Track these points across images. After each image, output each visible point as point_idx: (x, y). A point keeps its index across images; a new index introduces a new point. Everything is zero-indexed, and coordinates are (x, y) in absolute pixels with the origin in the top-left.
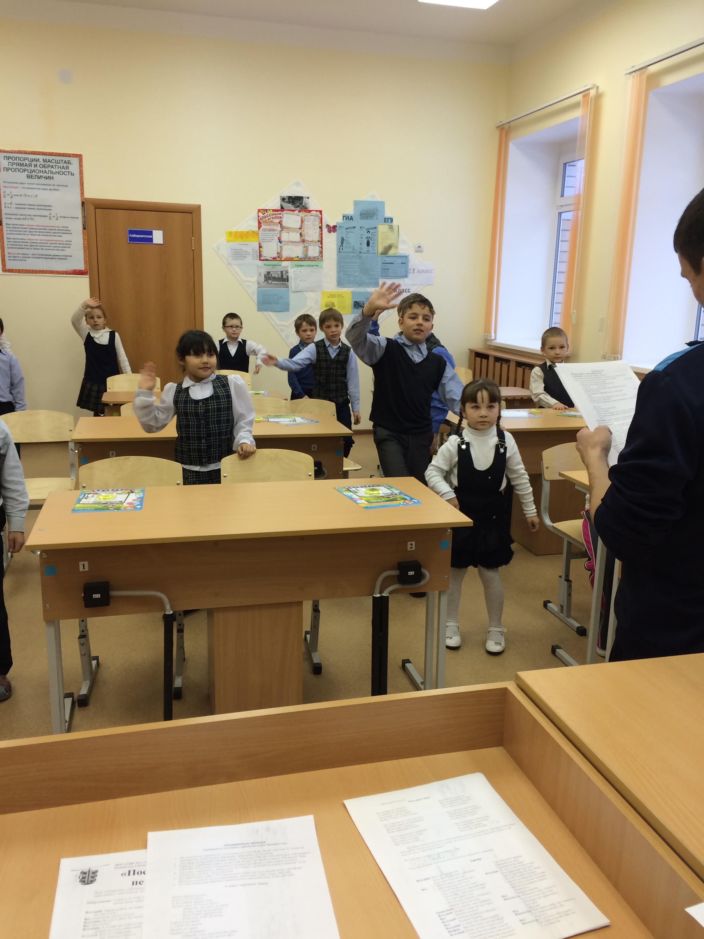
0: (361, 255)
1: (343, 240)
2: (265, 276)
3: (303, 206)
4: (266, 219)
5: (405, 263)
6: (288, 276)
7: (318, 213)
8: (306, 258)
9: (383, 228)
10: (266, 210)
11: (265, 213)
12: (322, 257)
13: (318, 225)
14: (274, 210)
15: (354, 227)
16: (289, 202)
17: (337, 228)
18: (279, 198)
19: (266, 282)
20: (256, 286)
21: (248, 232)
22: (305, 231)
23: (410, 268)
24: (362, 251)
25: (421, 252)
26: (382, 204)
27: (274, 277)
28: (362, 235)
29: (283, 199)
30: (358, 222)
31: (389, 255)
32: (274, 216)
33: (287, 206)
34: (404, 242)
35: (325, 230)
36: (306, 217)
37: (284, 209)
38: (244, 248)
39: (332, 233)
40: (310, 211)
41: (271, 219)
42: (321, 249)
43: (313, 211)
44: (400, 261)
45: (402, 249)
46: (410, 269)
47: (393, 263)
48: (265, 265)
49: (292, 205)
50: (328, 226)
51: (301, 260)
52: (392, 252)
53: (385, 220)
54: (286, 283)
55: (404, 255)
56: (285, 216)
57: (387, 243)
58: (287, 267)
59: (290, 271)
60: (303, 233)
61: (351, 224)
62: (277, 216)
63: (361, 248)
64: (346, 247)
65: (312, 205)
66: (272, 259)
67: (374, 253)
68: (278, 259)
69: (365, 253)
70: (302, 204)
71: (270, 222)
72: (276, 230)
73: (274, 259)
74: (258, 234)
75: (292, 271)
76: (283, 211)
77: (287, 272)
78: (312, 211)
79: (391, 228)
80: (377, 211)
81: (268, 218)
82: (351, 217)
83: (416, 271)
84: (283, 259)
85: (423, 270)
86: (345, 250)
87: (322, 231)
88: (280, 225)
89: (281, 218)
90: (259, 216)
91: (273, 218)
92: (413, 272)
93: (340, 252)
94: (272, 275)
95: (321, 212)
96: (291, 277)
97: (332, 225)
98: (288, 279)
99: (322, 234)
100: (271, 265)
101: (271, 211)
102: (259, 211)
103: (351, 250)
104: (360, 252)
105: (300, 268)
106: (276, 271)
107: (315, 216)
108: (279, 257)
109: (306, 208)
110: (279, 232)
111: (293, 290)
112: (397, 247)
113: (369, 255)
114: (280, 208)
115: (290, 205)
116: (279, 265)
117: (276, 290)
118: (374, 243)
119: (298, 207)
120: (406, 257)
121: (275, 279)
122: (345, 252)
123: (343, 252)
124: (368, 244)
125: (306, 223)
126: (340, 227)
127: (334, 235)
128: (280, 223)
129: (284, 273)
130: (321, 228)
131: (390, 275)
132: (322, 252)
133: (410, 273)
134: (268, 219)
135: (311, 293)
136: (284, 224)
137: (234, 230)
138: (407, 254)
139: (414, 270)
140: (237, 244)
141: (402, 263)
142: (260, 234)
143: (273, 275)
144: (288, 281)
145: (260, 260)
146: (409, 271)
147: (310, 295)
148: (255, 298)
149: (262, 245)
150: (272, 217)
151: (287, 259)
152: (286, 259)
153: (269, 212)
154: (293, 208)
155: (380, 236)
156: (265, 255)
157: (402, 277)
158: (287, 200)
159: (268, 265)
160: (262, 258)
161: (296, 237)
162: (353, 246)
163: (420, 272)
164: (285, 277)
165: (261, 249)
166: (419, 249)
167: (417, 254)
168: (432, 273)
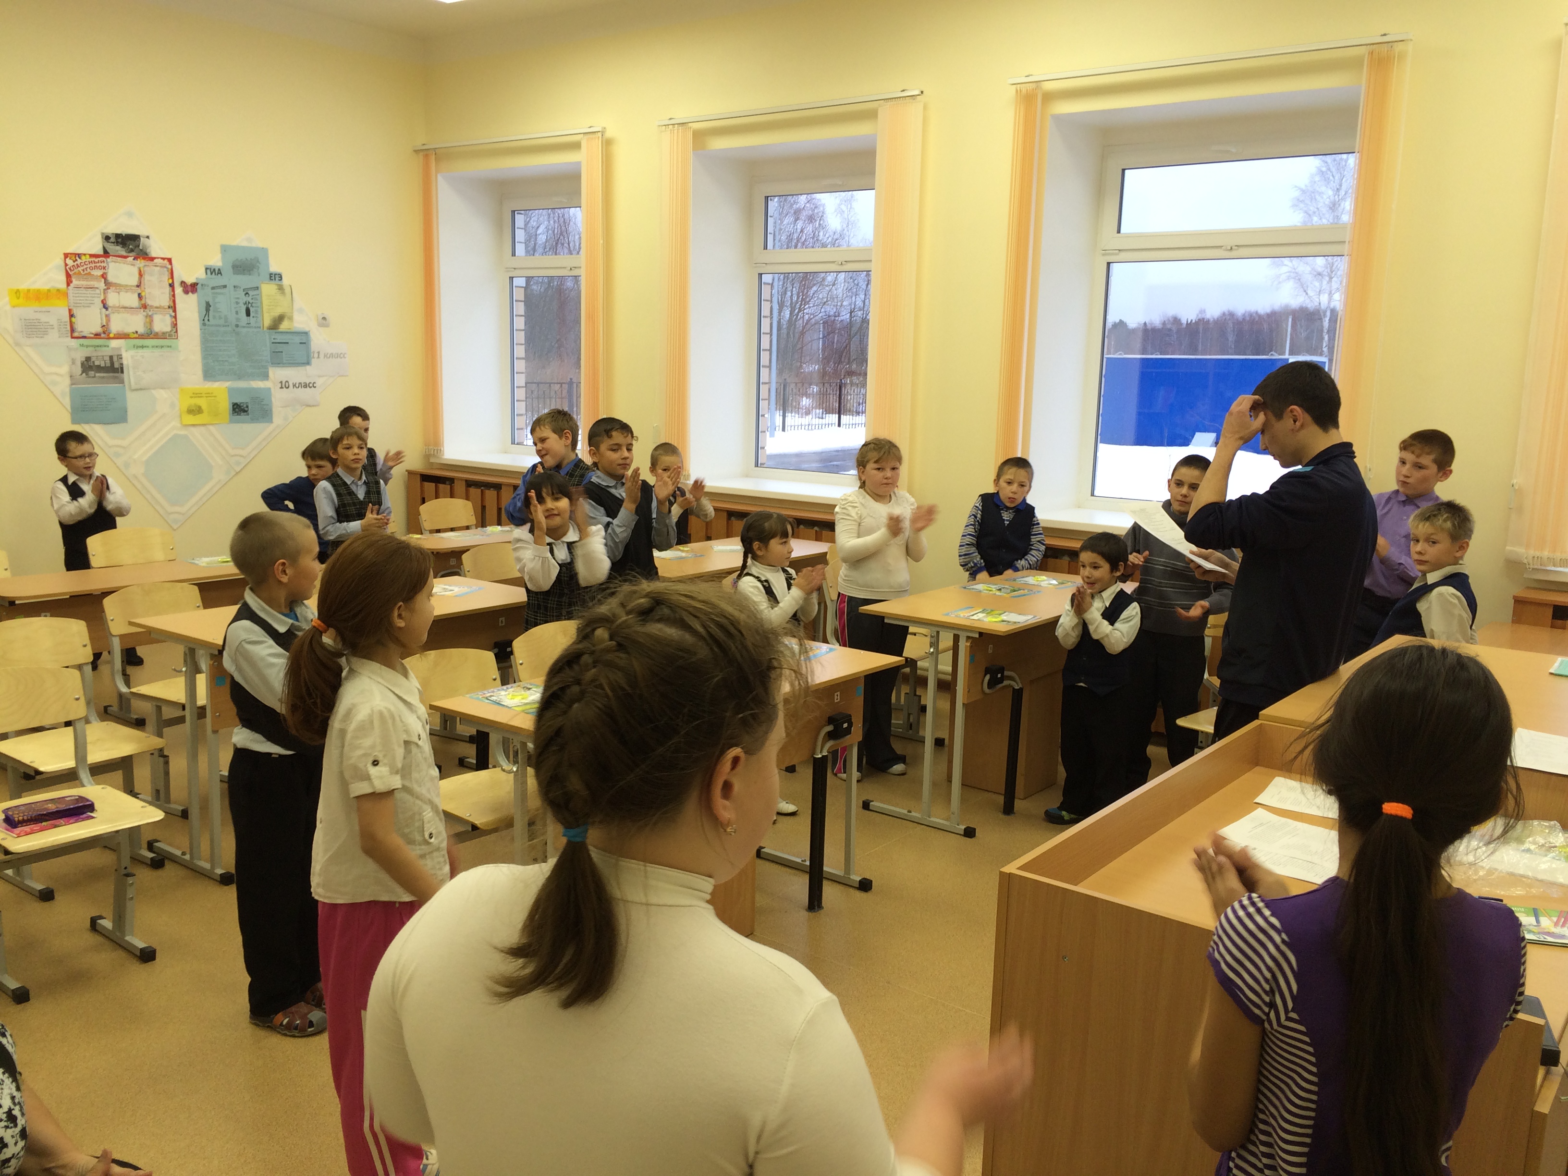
0: (237, 330)
1: (208, 306)
2: (82, 364)
3: (141, 250)
4: (80, 269)
5: (305, 343)
6: (122, 364)
7: (166, 261)
8: (151, 334)
9: (268, 289)
10: (79, 255)
11: (76, 260)
12: (177, 332)
13: (166, 280)
14: (91, 256)
15: (225, 286)
16: (117, 243)
17: (199, 286)
18: (100, 236)
19: (84, 374)
20: (68, 381)
21: (49, 290)
22: (147, 291)
23: (312, 351)
24: (240, 324)
25: (327, 326)
26: (265, 251)
27: (99, 367)
28: (238, 298)
29: (107, 238)
30: (230, 279)
31: (280, 330)
32: (93, 265)
33: (113, 248)
34: (301, 311)
35: (179, 290)
36: (146, 269)
37: (108, 253)
38: (44, 318)
39: (190, 294)
40: (152, 259)
41: (88, 269)
42: (174, 319)
43: (158, 258)
44: (297, 339)
45: (300, 321)
46: (314, 352)
47: (287, 343)
48: (82, 345)
49: (123, 247)
50: (183, 283)
51: (142, 337)
52: (284, 326)
53: (271, 277)
54: (119, 375)
55: (303, 331)
56: (112, 265)
57: (277, 312)
58: (119, 349)
59: (124, 355)
60: (143, 294)
61: (217, 281)
62: (98, 265)
63: (238, 320)
64: (214, 317)
65: (155, 248)
66: (93, 336)
67: (258, 327)
68: (103, 335)
69: (244, 327)
70: (139, 246)
71: (86, 274)
72: (97, 288)
73: (97, 336)
74: (66, 295)
75: (128, 358)
76: (108, 257)
77: (120, 357)
78: (155, 258)
79: (281, 288)
80: (258, 261)
81: (82, 268)
82: (219, 270)
83: (322, 356)
84: (112, 335)
85: (332, 354)
86: (212, 322)
87: (173, 290)
88: (103, 280)
89: (104, 268)
90: (66, 265)
91: (92, 268)
92: (318, 357)
93: (204, 324)
94: (94, 362)
95: (170, 260)
96: (128, 365)
97: (190, 280)
98: (122, 369)
99: (174, 296)
100: (92, 346)
101: (88, 256)
102: (66, 256)
103: (222, 322)
104: (237, 326)
105: (140, 351)
106: (101, 356)
107: (161, 267)
108: (104, 333)
109: (146, 254)
110: (102, 291)
111: (134, 386)
112: (291, 319)
113: (249, 330)
114: (102, 253)
115: (118, 248)
116: (105, 346)
117: (104, 387)
118: (256, 312)
119: (132, 251)
120: (306, 333)
121: (99, 369)
122: (212, 326)
123: (209, 325)
124: (248, 313)
125: (146, 277)
126: (202, 285)
127: (192, 298)
128: (104, 276)
129: (115, 359)
130: (172, 286)
131: (284, 362)
132: (176, 324)
133: (313, 357)
134: (83, 270)
135: (162, 391)
136: (110, 278)
137: (23, 287)
138: (307, 329)
139: (319, 353)
140: (29, 311)
141: (301, 343)
142: (71, 295)
143: (97, 363)
144: (122, 372)
145: (72, 337)
146: (312, 354)
147: (161, 394)
148: (67, 401)
149: (75, 312)
150: (89, 266)
151: (119, 336)
152: (116, 336)
153: (83, 257)
154: (124, 253)
155: (265, 302)
156: (79, 329)
157: (302, 363)
158: (112, 240)
159: (87, 346)
160: (76, 334)
161: (131, 300)
162: (226, 316)
163: (328, 356)
164: (116, 365)
165: (73, 319)
166: (324, 321)
167: (321, 329)
168: (345, 358)
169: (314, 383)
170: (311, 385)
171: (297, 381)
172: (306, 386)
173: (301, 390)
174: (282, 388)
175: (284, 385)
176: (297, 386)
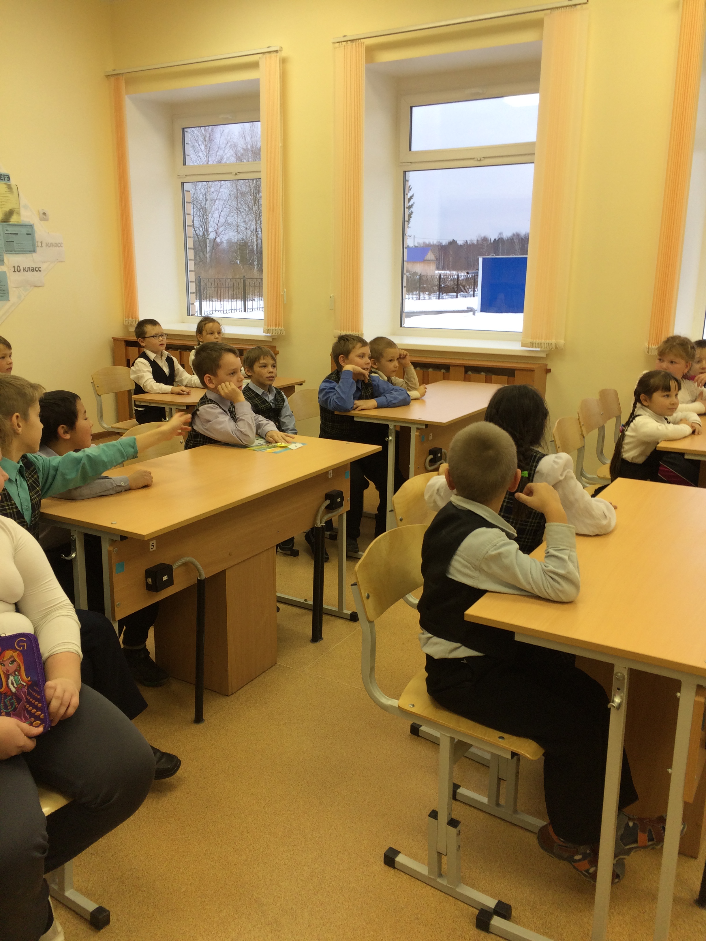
5: (31, 234)
23: (36, 240)
25: (46, 220)
31: (11, 223)
34: (26, 207)
44: (24, 231)
45: (26, 216)
46: (38, 242)
47: (17, 234)
52: (14, 219)
55: (27, 223)
57: (7, 208)
79: (9, 187)
83: (44, 245)
85: (52, 243)
92: (42, 246)
112: (19, 213)
120: (31, 226)
131: (16, 250)
133: (38, 246)
138: (32, 223)
139: (42, 242)
141: (27, 234)
146: (36, 244)
157: (30, 251)
163: (49, 245)
166: (44, 216)
167: (42, 222)
168: (61, 247)
169: (40, 267)
170: (37, 269)
171: (26, 265)
172: (33, 270)
173: (30, 274)
174: (15, 271)
175: (17, 269)
176: (27, 270)
